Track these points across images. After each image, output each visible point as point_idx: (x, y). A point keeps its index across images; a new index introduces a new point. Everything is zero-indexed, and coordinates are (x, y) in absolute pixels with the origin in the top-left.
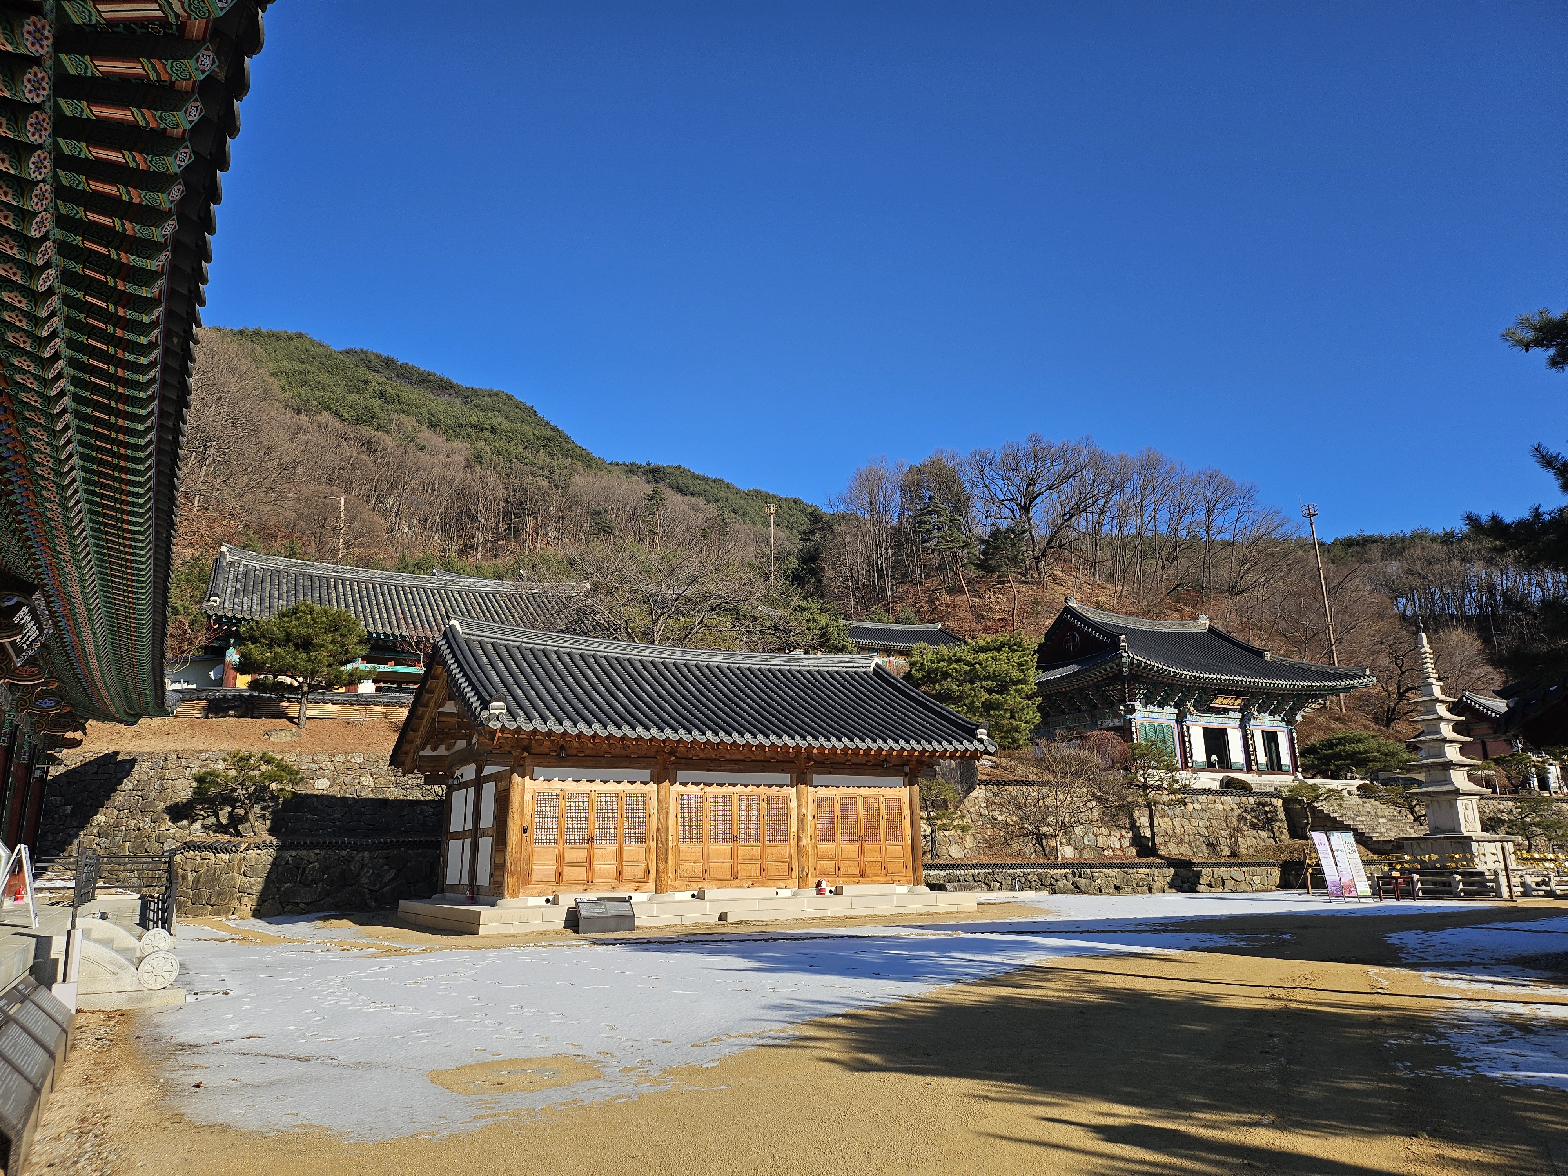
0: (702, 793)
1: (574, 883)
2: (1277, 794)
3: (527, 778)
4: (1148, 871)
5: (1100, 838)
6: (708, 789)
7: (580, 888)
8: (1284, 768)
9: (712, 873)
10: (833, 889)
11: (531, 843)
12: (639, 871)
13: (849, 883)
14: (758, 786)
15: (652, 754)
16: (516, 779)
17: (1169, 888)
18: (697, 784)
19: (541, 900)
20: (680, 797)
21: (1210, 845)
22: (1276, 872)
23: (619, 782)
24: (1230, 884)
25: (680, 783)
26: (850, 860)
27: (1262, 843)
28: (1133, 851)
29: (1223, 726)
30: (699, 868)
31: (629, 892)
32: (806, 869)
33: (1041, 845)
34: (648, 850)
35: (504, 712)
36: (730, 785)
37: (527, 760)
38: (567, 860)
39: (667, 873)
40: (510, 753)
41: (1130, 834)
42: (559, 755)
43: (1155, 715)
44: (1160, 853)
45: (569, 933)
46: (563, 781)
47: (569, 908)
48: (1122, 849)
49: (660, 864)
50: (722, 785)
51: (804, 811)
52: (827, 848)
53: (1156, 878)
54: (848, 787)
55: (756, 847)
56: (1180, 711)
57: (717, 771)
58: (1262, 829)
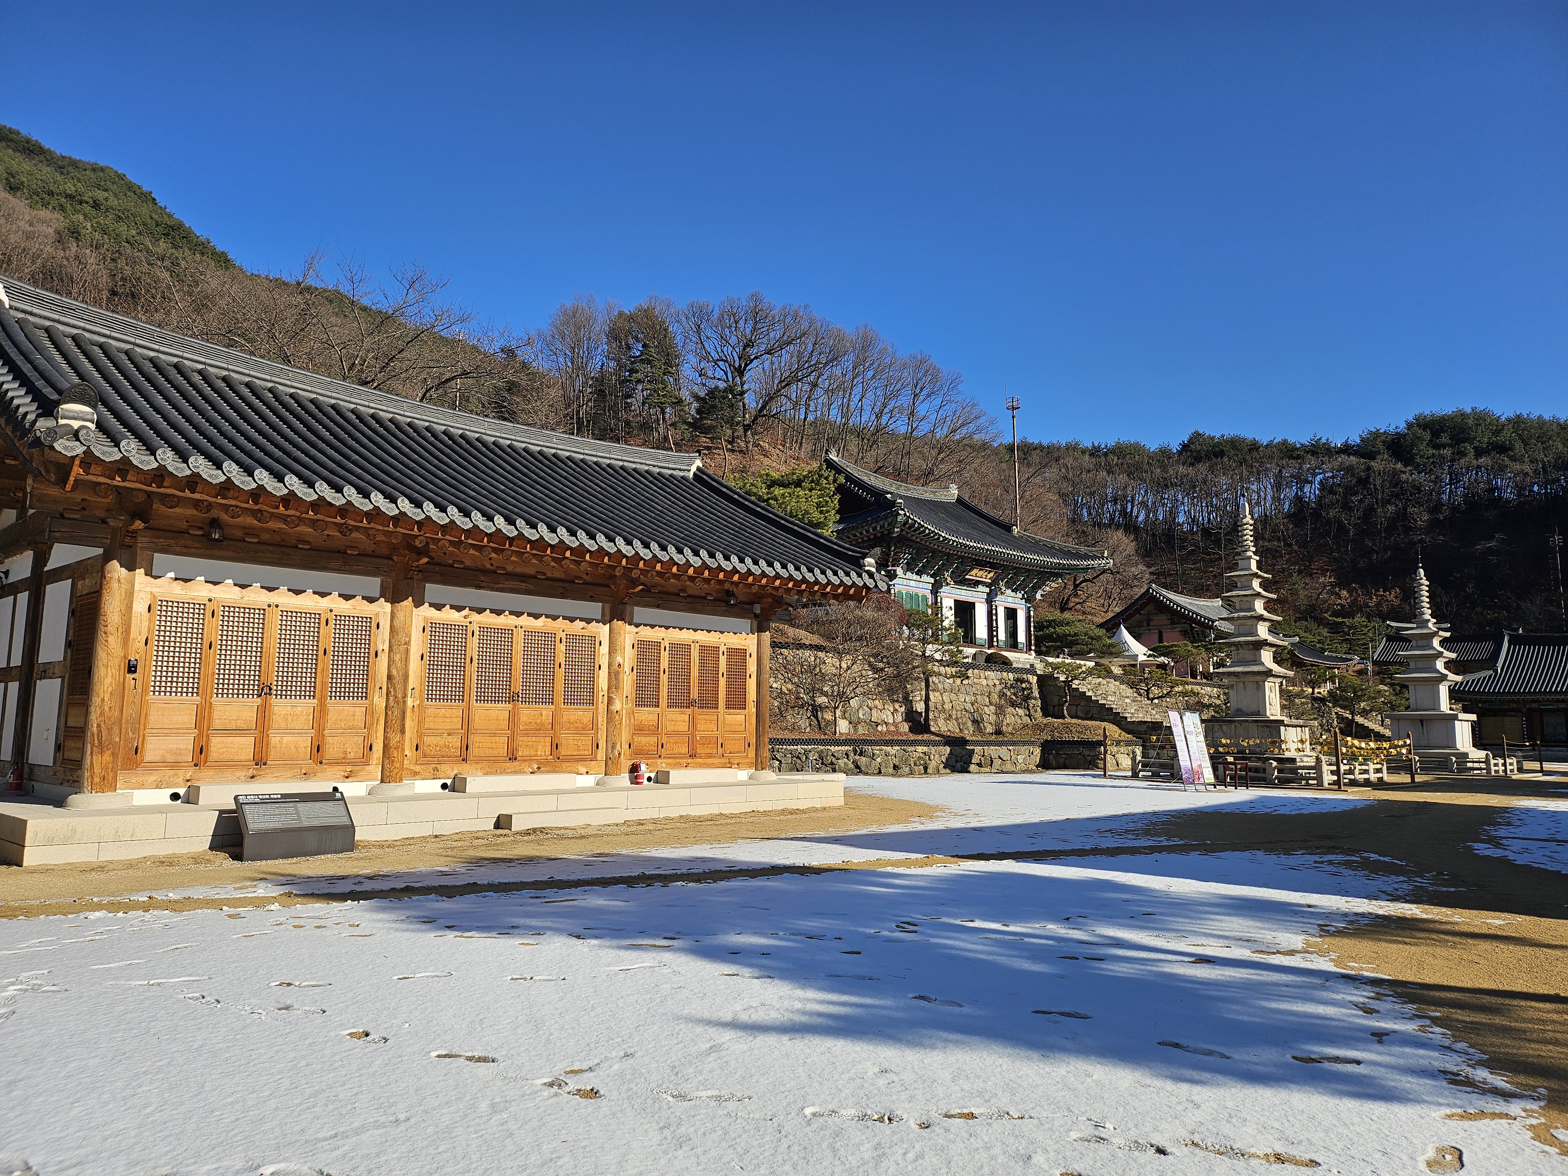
0: (465, 622)
1: (227, 765)
2: (1032, 670)
3: (140, 572)
4: (925, 749)
5: (874, 711)
6: (475, 617)
7: (242, 774)
8: (1020, 646)
9: (476, 751)
10: (653, 775)
11: (145, 691)
12: (353, 746)
13: (679, 766)
14: (555, 618)
15: (384, 551)
16: (116, 570)
17: (945, 767)
18: (459, 609)
19: (162, 796)
20: (433, 629)
21: (975, 722)
22: (1037, 751)
23: (323, 595)
24: (997, 763)
25: (431, 605)
26: (677, 733)
27: (1019, 721)
28: (905, 727)
29: (971, 600)
30: (455, 742)
31: (334, 780)
32: (618, 747)
33: (817, 718)
34: (370, 712)
35: (92, 426)
36: (511, 613)
37: (140, 539)
38: (217, 724)
39: (403, 750)
40: (104, 521)
41: (903, 709)
42: (207, 536)
43: (912, 583)
44: (933, 729)
45: (223, 861)
46: (215, 583)
47: (221, 812)
48: (895, 724)
49: (390, 735)
50: (499, 613)
51: (619, 659)
52: (647, 715)
53: (932, 756)
54: (681, 629)
55: (546, 712)
56: (936, 581)
57: (492, 590)
58: (1019, 706)
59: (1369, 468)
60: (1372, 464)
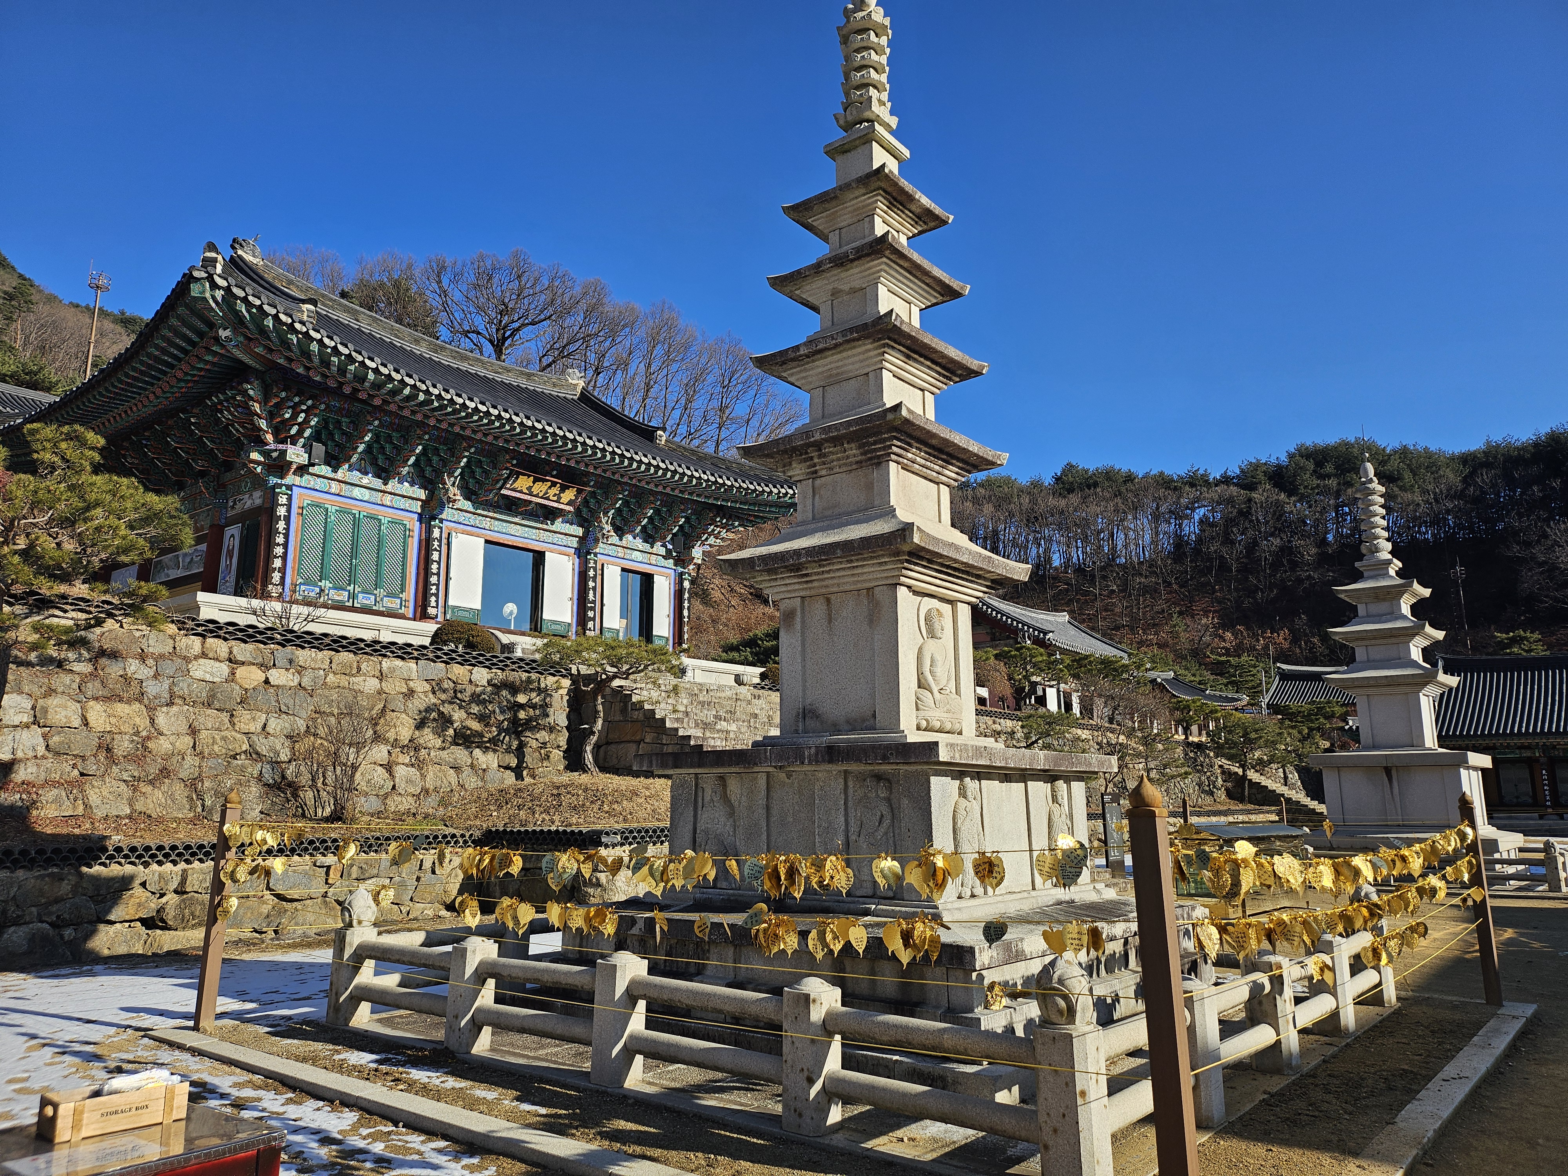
2: (558, 664)
8: (656, 641)
29: (535, 546)
56: (430, 495)
58: (489, 746)
59: (1250, 500)
60: (1254, 495)
